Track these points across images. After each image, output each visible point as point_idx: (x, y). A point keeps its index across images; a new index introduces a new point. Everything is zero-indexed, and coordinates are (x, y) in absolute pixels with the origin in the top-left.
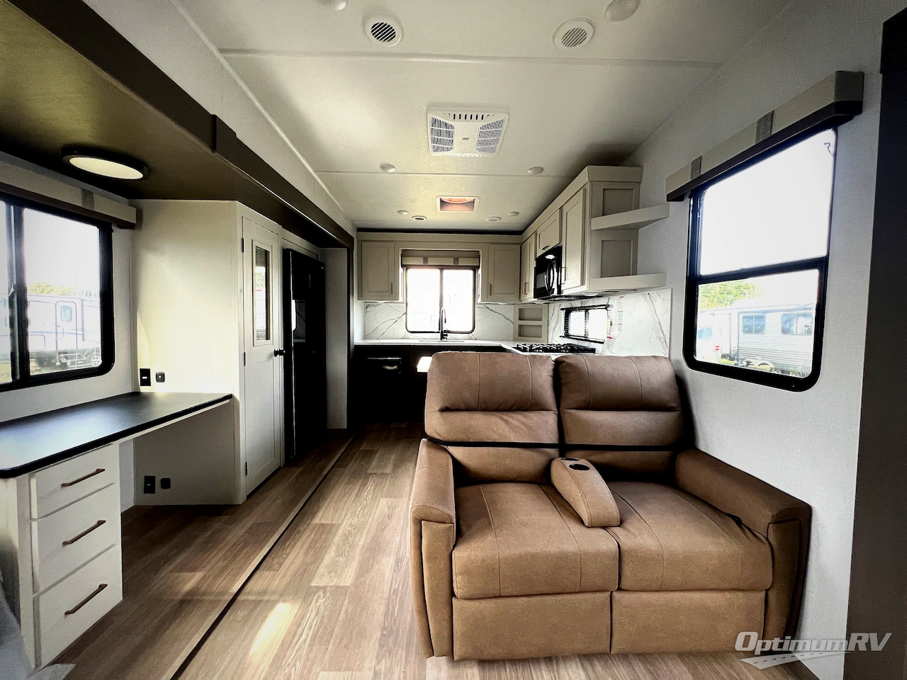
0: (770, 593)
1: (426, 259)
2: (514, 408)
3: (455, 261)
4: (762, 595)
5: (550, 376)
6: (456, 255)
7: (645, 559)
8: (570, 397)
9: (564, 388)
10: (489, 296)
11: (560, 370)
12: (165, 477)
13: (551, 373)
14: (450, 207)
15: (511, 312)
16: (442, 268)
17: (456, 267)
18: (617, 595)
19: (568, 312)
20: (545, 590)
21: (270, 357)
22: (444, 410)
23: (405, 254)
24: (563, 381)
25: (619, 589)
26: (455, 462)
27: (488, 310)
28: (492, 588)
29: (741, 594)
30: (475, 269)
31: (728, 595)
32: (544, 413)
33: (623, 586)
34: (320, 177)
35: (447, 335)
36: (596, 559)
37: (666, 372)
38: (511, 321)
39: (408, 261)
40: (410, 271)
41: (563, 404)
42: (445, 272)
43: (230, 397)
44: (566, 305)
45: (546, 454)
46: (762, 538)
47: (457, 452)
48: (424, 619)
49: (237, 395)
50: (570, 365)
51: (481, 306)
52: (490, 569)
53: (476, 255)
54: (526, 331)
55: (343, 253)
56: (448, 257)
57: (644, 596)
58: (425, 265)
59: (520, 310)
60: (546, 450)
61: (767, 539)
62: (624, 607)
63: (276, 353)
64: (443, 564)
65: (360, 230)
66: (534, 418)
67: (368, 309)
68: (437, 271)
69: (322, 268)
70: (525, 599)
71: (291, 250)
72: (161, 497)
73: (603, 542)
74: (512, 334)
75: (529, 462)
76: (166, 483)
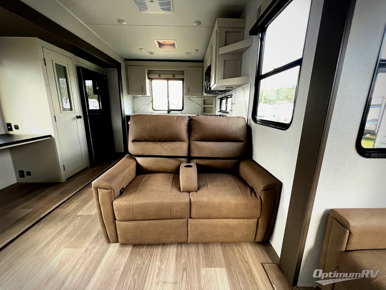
0: (260, 219)
1: (159, 75)
2: (168, 140)
3: (173, 76)
4: (256, 220)
5: (186, 126)
6: (174, 73)
7: (201, 206)
8: (195, 136)
9: (192, 131)
10: (188, 93)
11: (191, 123)
12: (29, 171)
13: (186, 124)
14: (164, 47)
15: (200, 101)
16: (168, 79)
17: (174, 79)
18: (189, 220)
19: (221, 99)
20: (155, 218)
21: (74, 119)
22: (134, 141)
23: (150, 72)
24: (192, 128)
25: (190, 217)
26: (137, 164)
27: (189, 100)
28: (131, 216)
29: (246, 220)
30: (183, 80)
31: (240, 220)
32: (182, 142)
33: (192, 216)
34: (89, 27)
35: (170, 112)
36: (177, 205)
37: (241, 124)
38: (200, 105)
39: (152, 76)
40: (153, 81)
41: (192, 139)
42: (170, 81)
43: (50, 136)
44: (220, 96)
45: (180, 161)
46: (258, 197)
47: (139, 160)
48: (104, 229)
49: (53, 135)
50: (195, 120)
51: (186, 98)
52: (129, 209)
53: (182, 73)
54: (207, 110)
55: (116, 71)
56: (170, 74)
57: (202, 220)
58: (159, 78)
59: (204, 100)
60: (180, 159)
61: (260, 197)
62: (192, 225)
63: (78, 117)
64: (109, 207)
65: (126, 60)
66: (176, 144)
67: (135, 99)
68: (166, 81)
69: (105, 78)
70: (148, 221)
71: (81, 67)
72: (27, 179)
73: (184, 198)
74: (201, 111)
75: (170, 164)
76: (29, 173)
